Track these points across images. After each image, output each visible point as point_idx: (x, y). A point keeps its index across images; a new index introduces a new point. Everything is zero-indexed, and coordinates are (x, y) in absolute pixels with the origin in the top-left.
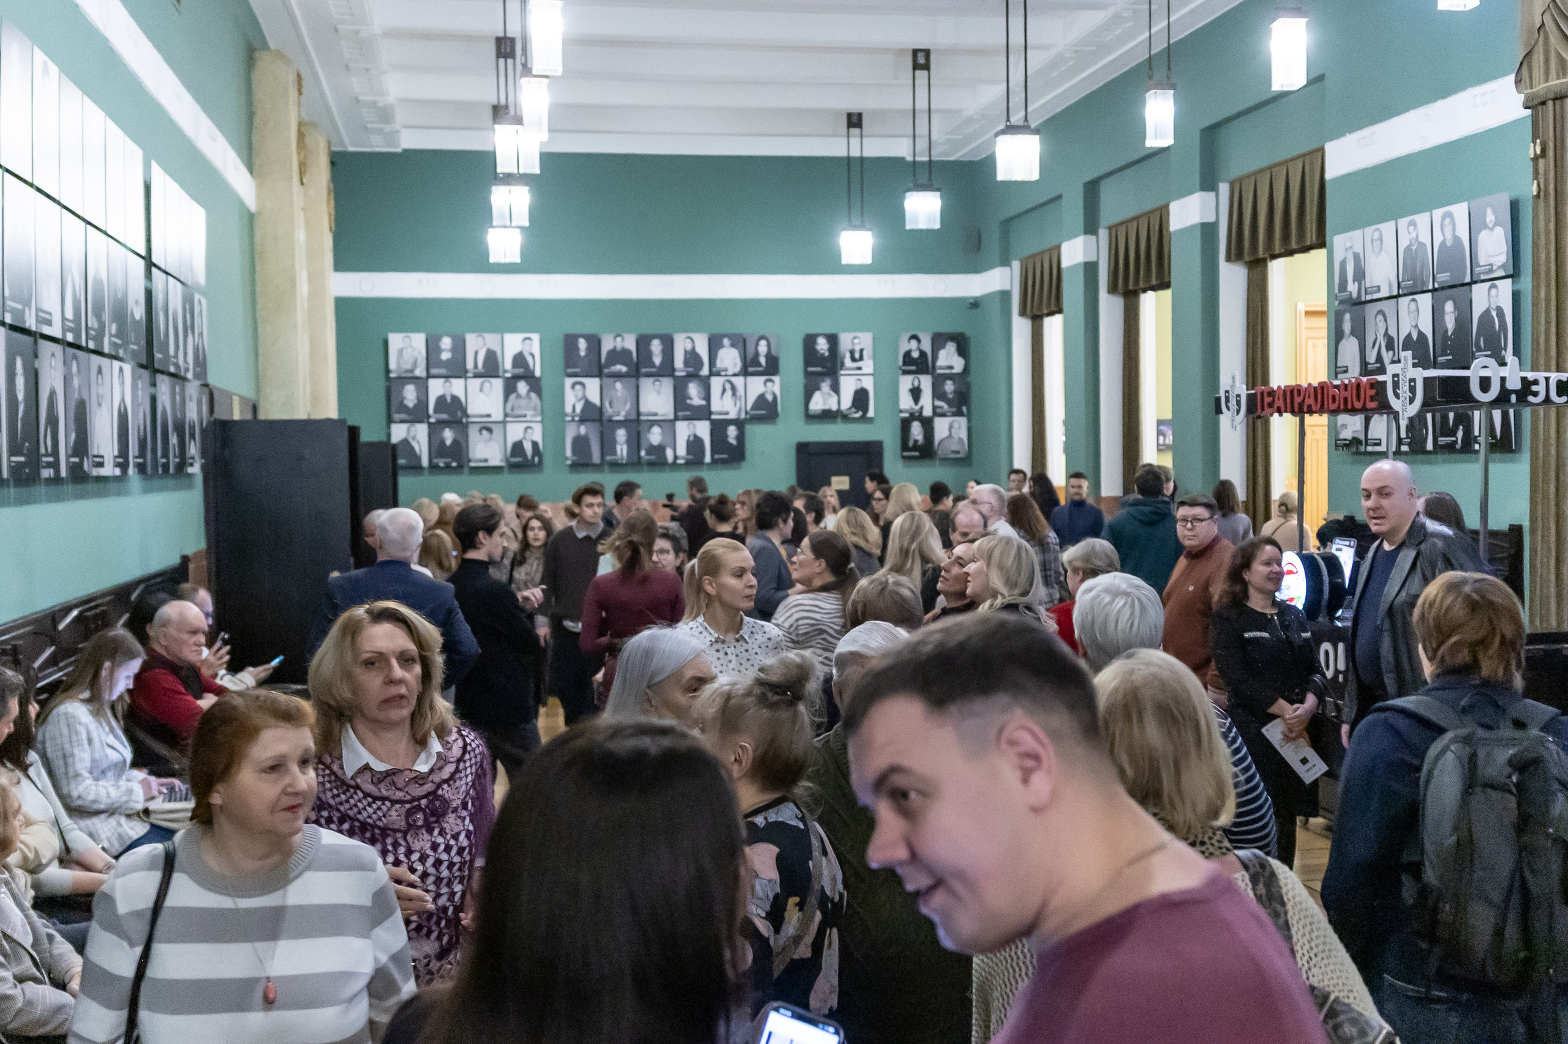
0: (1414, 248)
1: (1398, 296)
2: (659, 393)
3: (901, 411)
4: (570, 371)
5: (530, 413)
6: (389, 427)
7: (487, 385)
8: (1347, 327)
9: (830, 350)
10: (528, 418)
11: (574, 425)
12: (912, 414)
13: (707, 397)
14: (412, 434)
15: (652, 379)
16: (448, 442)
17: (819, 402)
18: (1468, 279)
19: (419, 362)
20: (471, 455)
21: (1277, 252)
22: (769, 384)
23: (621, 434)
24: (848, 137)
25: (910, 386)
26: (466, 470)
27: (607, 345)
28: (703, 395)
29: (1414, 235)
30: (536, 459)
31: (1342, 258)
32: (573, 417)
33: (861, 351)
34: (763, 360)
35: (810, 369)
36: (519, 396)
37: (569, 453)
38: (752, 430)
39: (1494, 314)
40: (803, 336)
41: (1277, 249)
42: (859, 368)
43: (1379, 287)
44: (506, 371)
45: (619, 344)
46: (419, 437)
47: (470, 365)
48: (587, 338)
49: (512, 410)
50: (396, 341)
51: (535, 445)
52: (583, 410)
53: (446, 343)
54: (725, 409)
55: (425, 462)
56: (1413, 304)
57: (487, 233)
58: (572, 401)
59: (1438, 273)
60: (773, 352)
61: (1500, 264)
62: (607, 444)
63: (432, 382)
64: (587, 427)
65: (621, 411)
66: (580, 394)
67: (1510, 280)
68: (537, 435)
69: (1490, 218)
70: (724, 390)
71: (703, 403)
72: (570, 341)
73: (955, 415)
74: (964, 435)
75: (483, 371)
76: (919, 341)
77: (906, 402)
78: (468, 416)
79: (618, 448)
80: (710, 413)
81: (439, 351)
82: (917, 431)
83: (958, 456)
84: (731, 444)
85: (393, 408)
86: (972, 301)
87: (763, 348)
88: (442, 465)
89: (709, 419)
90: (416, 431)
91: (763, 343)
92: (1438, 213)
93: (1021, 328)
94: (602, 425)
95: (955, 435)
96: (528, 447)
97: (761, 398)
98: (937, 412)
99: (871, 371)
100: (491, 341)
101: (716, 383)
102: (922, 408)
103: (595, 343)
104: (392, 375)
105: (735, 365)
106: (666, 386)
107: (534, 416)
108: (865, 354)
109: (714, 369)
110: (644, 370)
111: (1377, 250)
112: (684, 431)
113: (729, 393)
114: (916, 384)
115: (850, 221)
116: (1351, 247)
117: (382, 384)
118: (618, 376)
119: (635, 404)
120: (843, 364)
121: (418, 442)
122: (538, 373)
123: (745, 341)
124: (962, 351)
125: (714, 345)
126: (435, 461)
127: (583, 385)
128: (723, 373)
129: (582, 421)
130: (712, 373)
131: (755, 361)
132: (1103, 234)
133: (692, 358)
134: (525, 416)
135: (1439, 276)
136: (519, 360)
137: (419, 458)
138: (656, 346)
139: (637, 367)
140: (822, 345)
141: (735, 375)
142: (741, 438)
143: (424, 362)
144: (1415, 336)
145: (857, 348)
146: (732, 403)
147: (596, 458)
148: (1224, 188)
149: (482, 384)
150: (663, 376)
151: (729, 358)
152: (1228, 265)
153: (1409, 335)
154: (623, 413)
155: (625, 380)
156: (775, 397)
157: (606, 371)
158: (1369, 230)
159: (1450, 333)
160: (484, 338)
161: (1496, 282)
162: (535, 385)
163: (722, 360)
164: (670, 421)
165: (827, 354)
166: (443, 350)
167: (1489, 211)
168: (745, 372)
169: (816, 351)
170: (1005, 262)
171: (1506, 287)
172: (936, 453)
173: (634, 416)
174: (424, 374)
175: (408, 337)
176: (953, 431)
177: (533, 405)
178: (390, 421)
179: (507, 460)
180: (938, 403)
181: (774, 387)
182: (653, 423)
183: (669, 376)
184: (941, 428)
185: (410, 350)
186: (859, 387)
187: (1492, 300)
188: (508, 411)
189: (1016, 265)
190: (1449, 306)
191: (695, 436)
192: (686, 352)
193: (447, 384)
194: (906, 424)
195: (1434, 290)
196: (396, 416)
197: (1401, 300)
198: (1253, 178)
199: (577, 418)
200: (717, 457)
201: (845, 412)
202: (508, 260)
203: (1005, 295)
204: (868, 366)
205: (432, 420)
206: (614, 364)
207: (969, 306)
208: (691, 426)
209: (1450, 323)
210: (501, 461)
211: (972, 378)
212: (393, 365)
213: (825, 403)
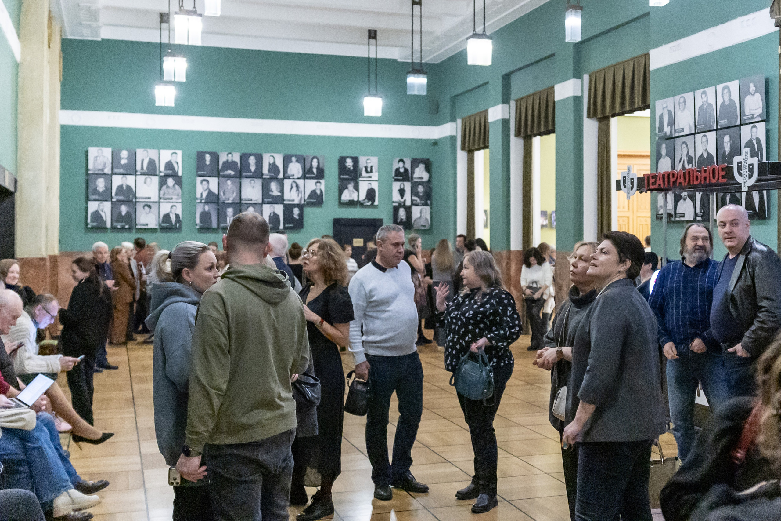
0: (705, 107)
1: (694, 134)
2: (253, 187)
3: (394, 202)
4: (199, 173)
5: (174, 197)
6: (87, 204)
7: (149, 180)
8: (664, 151)
9: (353, 166)
10: (173, 200)
11: (202, 205)
12: (400, 204)
13: (282, 191)
14: (101, 208)
15: (249, 180)
16: (124, 213)
17: (347, 196)
18: (738, 123)
19: (107, 165)
20: (137, 222)
21: (617, 112)
22: (318, 184)
23: (230, 211)
24: (369, 45)
25: (399, 188)
26: (134, 231)
27: (223, 158)
28: (279, 189)
29: (705, 99)
30: (178, 225)
31: (660, 114)
32: (201, 200)
33: (372, 167)
34: (315, 171)
35: (342, 177)
36: (168, 187)
37: (198, 221)
38: (308, 211)
39: (754, 142)
40: (338, 157)
41: (618, 109)
42: (370, 177)
43: (683, 129)
44: (160, 172)
45: (230, 158)
46: (106, 209)
47: (138, 167)
48: (211, 154)
49: (164, 195)
50: (93, 152)
51: (177, 216)
52: (207, 196)
53: (124, 154)
54: (292, 198)
55: (109, 225)
56: (704, 138)
57: (155, 88)
58: (201, 190)
59: (720, 120)
60: (321, 166)
61: (758, 114)
62: (221, 217)
63: (114, 177)
64: (209, 206)
65: (230, 197)
66: (206, 187)
67: (764, 123)
68: (179, 210)
69: (752, 88)
70: (292, 187)
71: (279, 194)
72: (201, 156)
73: (423, 205)
74: (428, 217)
75: (147, 171)
76: (404, 163)
77: (396, 197)
78: (136, 198)
79: (228, 219)
80: (284, 200)
81: (120, 158)
82: (402, 213)
83: (424, 228)
84: (295, 218)
85: (90, 190)
86: (433, 141)
87: (315, 163)
88: (119, 227)
89: (282, 203)
90: (104, 206)
91: (315, 161)
92: (720, 87)
93: (462, 157)
94: (218, 206)
95: (424, 217)
96: (173, 218)
97: (314, 192)
98: (413, 203)
99: (377, 179)
100: (152, 154)
101: (287, 183)
102: (405, 200)
103: (215, 157)
104: (90, 172)
105: (299, 173)
106: (258, 184)
107: (177, 199)
108: (373, 168)
109: (286, 175)
110: (244, 174)
111: (682, 109)
112: (268, 210)
113: (295, 189)
114: (402, 187)
115: (369, 91)
116: (666, 107)
117: (83, 177)
118: (229, 177)
119: (239, 194)
120: (361, 174)
121: (105, 213)
122: (180, 174)
123: (304, 159)
124: (428, 169)
125: (287, 160)
126: (115, 224)
127: (208, 182)
128: (291, 177)
129: (206, 203)
130: (285, 177)
131: (310, 171)
132: (513, 103)
133: (273, 168)
134: (172, 199)
135: (720, 122)
136: (169, 165)
137: (105, 223)
138: (252, 160)
139: (241, 172)
140: (349, 163)
141: (298, 178)
142: (301, 215)
143: (110, 165)
144: (705, 155)
145: (369, 166)
146: (297, 195)
147: (214, 225)
148: (586, 77)
149: (146, 179)
150: (256, 178)
151: (295, 169)
152: (588, 119)
153: (702, 155)
154: (231, 199)
155: (233, 179)
156: (321, 192)
157: (222, 174)
158: (677, 98)
159: (727, 153)
160: (147, 152)
161: (755, 124)
162: (178, 180)
163: (291, 170)
164: (259, 204)
165: (352, 168)
166: (123, 158)
167: (752, 85)
168: (304, 177)
169: (346, 167)
170: (453, 120)
171: (762, 127)
172: (412, 226)
173: (238, 201)
174: (110, 172)
175: (101, 150)
176: (422, 214)
177: (176, 192)
178: (87, 199)
179: (160, 225)
180: (414, 198)
181: (322, 186)
182: (249, 205)
183: (260, 178)
184: (416, 212)
185: (101, 158)
186: (370, 187)
187: (753, 134)
188: (161, 195)
189: (459, 121)
190: (727, 138)
191: (274, 213)
192: (270, 164)
193: (124, 179)
194: (396, 210)
195: (717, 130)
196: (92, 197)
197: (696, 135)
198: (603, 72)
199: (203, 201)
200: (286, 226)
201: (362, 202)
202: (167, 105)
203: (453, 138)
204: (375, 175)
205: (114, 200)
206: (227, 170)
207: (432, 144)
208: (272, 207)
209: (727, 148)
210: (156, 225)
211: (434, 185)
212: (91, 166)
213: (350, 196)
